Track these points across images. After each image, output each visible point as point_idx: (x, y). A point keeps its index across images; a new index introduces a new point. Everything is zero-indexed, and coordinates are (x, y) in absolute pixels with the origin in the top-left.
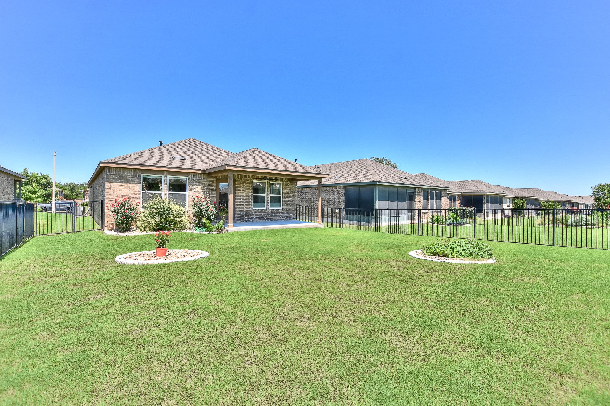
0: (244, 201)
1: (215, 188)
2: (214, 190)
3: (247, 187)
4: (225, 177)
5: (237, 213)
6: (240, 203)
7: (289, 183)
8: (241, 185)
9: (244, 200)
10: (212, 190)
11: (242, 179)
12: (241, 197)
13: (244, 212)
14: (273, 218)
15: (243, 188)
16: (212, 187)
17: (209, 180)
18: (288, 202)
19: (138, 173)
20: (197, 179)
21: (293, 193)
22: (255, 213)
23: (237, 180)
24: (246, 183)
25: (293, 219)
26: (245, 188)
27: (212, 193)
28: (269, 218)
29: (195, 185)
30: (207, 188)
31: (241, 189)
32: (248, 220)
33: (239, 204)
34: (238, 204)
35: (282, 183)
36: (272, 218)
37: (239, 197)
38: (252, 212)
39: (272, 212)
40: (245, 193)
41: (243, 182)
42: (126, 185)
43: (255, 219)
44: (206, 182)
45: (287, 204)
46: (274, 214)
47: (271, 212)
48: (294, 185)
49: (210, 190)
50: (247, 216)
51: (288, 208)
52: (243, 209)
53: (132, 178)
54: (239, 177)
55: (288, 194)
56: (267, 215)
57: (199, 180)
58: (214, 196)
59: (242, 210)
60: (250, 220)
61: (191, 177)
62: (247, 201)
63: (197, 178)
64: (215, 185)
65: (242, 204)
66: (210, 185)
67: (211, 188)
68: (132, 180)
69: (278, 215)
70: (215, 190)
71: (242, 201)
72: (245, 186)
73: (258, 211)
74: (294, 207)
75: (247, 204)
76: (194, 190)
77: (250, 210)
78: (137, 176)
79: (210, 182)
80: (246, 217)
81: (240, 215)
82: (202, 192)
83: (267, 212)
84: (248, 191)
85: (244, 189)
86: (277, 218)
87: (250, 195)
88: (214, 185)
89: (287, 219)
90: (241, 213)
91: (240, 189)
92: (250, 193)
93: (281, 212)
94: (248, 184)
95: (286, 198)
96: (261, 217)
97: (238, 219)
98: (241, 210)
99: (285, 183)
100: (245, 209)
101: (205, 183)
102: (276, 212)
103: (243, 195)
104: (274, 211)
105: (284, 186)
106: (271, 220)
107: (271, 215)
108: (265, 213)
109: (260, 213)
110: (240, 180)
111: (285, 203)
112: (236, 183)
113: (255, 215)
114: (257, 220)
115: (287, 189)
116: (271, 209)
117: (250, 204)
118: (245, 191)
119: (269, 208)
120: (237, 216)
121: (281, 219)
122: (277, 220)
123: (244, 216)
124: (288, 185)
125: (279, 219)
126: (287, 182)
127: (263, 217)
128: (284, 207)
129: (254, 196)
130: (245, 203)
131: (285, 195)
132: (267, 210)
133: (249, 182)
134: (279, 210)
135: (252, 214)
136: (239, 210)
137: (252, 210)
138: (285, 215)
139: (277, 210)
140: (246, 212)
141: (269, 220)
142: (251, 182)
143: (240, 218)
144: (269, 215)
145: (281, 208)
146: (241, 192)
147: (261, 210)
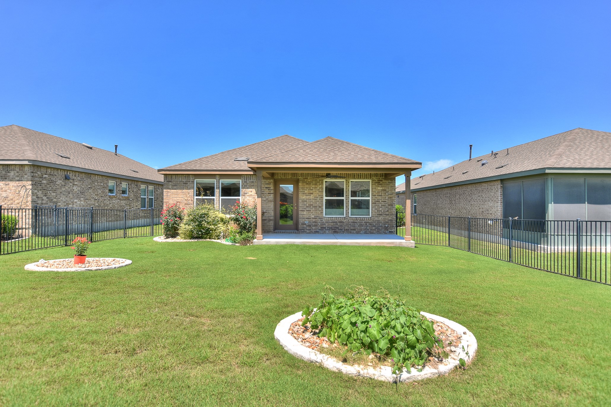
0: (310, 207)
1: (272, 192)
2: (271, 193)
3: (315, 188)
4: (284, 177)
5: (301, 221)
6: (305, 209)
7: (381, 181)
8: (307, 186)
9: (310, 205)
10: (268, 193)
11: (307, 178)
12: (306, 201)
13: (311, 220)
14: (355, 230)
15: (308, 190)
16: (269, 190)
17: (265, 182)
18: (381, 207)
19: (191, 179)
20: (251, 182)
21: (390, 194)
22: (327, 222)
23: (300, 180)
24: (314, 183)
25: (390, 232)
26: (311, 190)
27: (268, 197)
28: (349, 230)
29: (248, 188)
30: (263, 192)
31: (306, 192)
32: (317, 232)
33: (304, 211)
34: (302, 211)
35: (370, 181)
36: (353, 230)
37: (304, 201)
38: (322, 220)
39: (354, 222)
40: (312, 197)
41: (308, 182)
42: (180, 191)
43: (327, 230)
45: (380, 211)
46: (357, 224)
47: (352, 221)
48: (391, 183)
49: (266, 194)
50: (315, 226)
51: (380, 217)
52: (309, 216)
53: (185, 183)
54: (303, 176)
55: (380, 196)
56: (345, 226)
57: (253, 182)
58: (270, 201)
59: (308, 218)
60: (320, 231)
61: (244, 180)
62: (315, 207)
63: (251, 181)
64: (272, 188)
65: (309, 211)
66: (266, 188)
67: (267, 191)
68: (185, 186)
69: (363, 226)
70: (272, 193)
71: (308, 207)
72: (313, 188)
73: (332, 220)
74: (391, 215)
75: (316, 211)
76: (248, 194)
77: (320, 218)
78: (190, 182)
79: (266, 184)
80: (314, 228)
81: (305, 224)
83: (346, 222)
84: (316, 194)
85: (311, 191)
86: (361, 230)
87: (319, 199)
88: (270, 188)
89: (378, 232)
90: (307, 222)
91: (305, 191)
92: (319, 196)
93: (368, 222)
94: (316, 184)
95: (377, 201)
96: (336, 228)
97: (303, 230)
98: (306, 218)
99: (375, 181)
100: (313, 216)
102: (360, 222)
103: (309, 199)
104: (358, 220)
105: (374, 186)
106: (352, 232)
107: (352, 226)
108: (343, 222)
109: (335, 222)
110: (304, 180)
111: (376, 209)
112: (300, 184)
113: (326, 225)
114: (331, 231)
115: (380, 188)
116: (352, 217)
117: (319, 211)
118: (312, 194)
119: (350, 216)
120: (301, 226)
121: (368, 231)
122: (362, 232)
123: (311, 226)
124: (380, 183)
125: (366, 232)
126: (378, 178)
127: (340, 228)
128: (374, 215)
129: (326, 200)
130: (312, 209)
131: (376, 198)
132: (347, 219)
133: (318, 182)
134: (365, 219)
135: (322, 224)
136: (304, 218)
137: (322, 218)
138: (376, 226)
139: (363, 219)
140: (314, 220)
141: (348, 232)
142: (320, 182)
143: (306, 228)
144: (349, 226)
145: (370, 216)
146: (306, 195)
147: (337, 219)
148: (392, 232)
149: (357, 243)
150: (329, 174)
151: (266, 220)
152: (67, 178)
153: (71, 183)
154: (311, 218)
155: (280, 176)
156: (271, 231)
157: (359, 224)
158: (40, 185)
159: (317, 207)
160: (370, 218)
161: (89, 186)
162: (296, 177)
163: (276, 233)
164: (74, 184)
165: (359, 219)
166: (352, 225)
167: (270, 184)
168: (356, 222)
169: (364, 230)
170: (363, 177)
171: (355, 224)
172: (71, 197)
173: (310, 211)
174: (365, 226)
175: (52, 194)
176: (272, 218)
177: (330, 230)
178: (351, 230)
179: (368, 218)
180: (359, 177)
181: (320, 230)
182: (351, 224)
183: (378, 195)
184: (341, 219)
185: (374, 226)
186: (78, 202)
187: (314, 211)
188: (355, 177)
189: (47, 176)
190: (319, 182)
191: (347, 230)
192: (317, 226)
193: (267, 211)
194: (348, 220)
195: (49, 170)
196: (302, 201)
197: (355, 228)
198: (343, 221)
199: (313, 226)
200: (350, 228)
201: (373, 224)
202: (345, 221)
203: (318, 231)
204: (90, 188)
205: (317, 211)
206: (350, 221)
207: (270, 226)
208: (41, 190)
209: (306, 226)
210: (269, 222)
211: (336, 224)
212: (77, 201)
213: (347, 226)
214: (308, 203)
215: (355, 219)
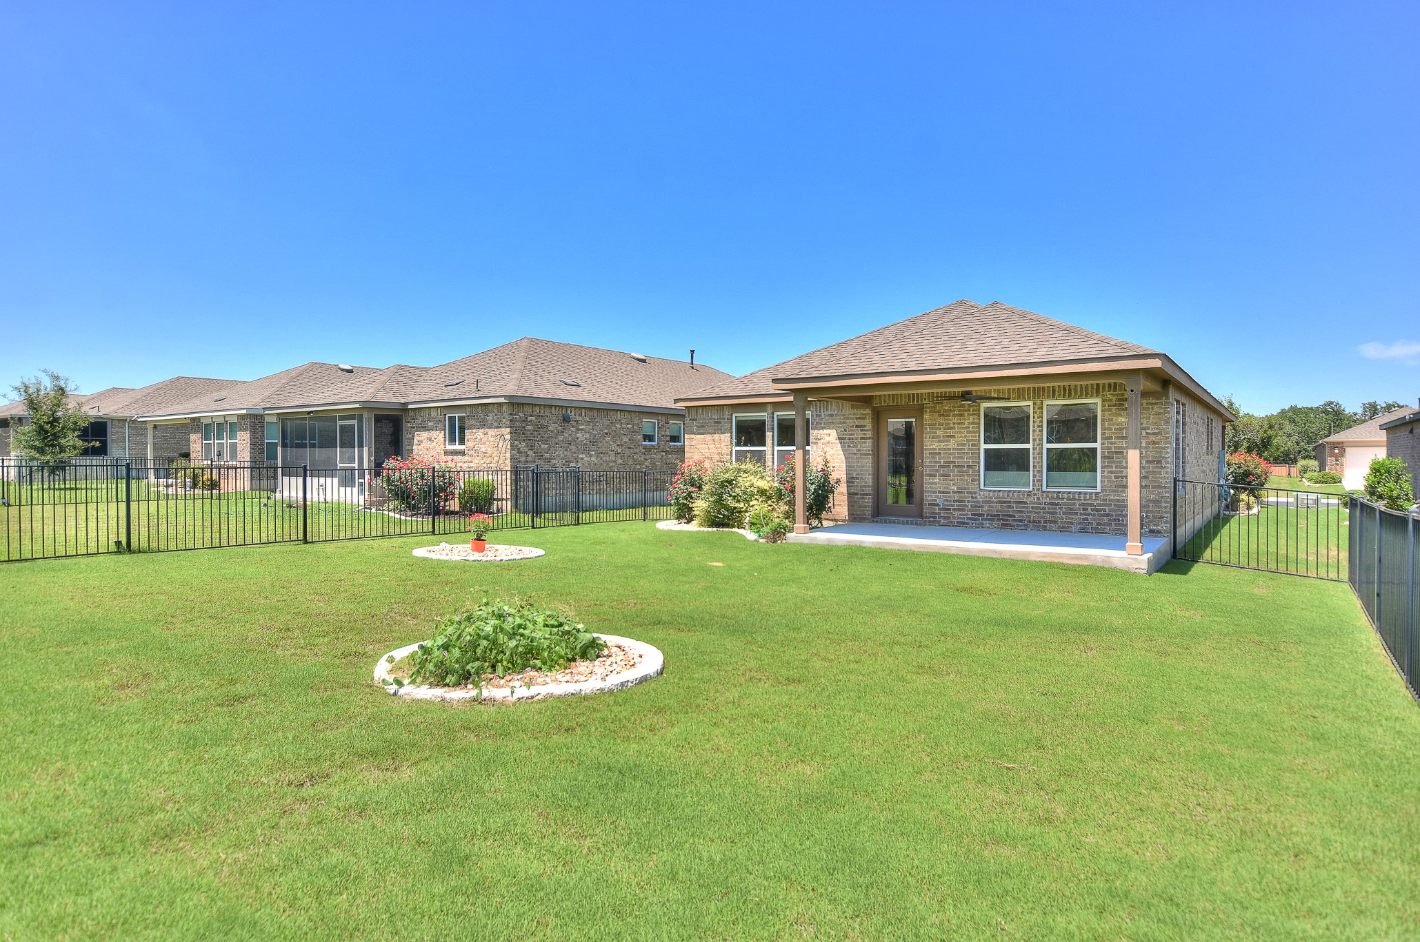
0: (949, 467)
1: (869, 434)
2: (867, 438)
3: (959, 424)
4: (893, 401)
5: (929, 498)
6: (937, 471)
8: (942, 420)
9: (949, 462)
10: (862, 438)
11: (942, 404)
12: (940, 454)
13: (950, 497)
14: (1055, 522)
15: (945, 428)
16: (862, 430)
17: (854, 414)
19: (727, 413)
20: (828, 415)
21: (1153, 434)
22: (987, 502)
23: (926, 408)
24: (957, 413)
25: (1152, 531)
26: (951, 428)
27: (861, 446)
28: (1040, 522)
29: (823, 428)
30: (851, 435)
31: (939, 433)
32: (964, 523)
33: (935, 475)
34: (930, 475)
35: (1099, 401)
36: (1051, 522)
37: (936, 454)
38: (976, 497)
39: (1052, 504)
40: (952, 444)
41: (945, 411)
42: (708, 437)
43: (987, 519)
44: (848, 418)
45: (1122, 477)
46: (1061, 509)
47: (1048, 500)
48: (1156, 404)
49: (857, 439)
50: (959, 510)
51: (1123, 492)
52: (946, 488)
53: (718, 422)
54: (933, 399)
55: (1123, 438)
56: (1031, 512)
57: (832, 415)
58: (865, 454)
59: (943, 492)
60: (970, 522)
61: (817, 411)
62: (958, 467)
63: (829, 413)
64: (869, 426)
65: (945, 475)
66: (857, 426)
67: (859, 434)
68: (717, 428)
69: (1076, 514)
70: (869, 438)
71: (943, 467)
72: (954, 424)
73: (998, 498)
74: (1154, 487)
75: (960, 476)
76: (822, 441)
77: (971, 493)
78: (724, 419)
79: (857, 419)
80: (956, 513)
81: (938, 505)
82: (839, 445)
83: (1032, 503)
84: (961, 437)
85: (951, 432)
86: (1072, 523)
87: (969, 449)
88: (865, 426)
89: (1118, 530)
90: (940, 501)
91: (938, 431)
92: (968, 441)
93: (1091, 505)
94: (961, 415)
95: (1116, 452)
96: (1007, 516)
97: (932, 517)
98: (940, 492)
99: (1111, 400)
100: (955, 488)
101: (845, 423)
102: (1069, 505)
103: (945, 449)
104: (1063, 499)
105: (1107, 413)
106: (1048, 528)
107: (1049, 513)
108: (1025, 503)
109: (1005, 502)
110: (936, 407)
111: (1112, 472)
112: (926, 416)
113: (985, 508)
114: (995, 523)
115: (1123, 420)
116: (1049, 492)
117: (968, 475)
118: (953, 436)
119: (1044, 489)
120: (928, 509)
121: (1090, 526)
122: (1072, 529)
123: (949, 509)
124: (1123, 405)
125: (1084, 528)
126: (1117, 395)
127: (1017, 515)
128: (1107, 486)
129: (986, 450)
130: (954, 471)
131: (1111, 443)
132: (1035, 495)
133: (965, 410)
134: (1082, 496)
135: (976, 506)
136: (935, 492)
137: (975, 493)
138: (1112, 515)
139: (1077, 497)
140: (957, 497)
141: (1038, 527)
142: (972, 409)
143: (940, 514)
144: (1039, 513)
145: (1099, 489)
146: (939, 442)
147: (1011, 495)
148: (1159, 532)
149: (995, 552)
150: (969, 393)
151: (857, 494)
152: (566, 419)
153: (573, 427)
154: (949, 493)
155: (885, 401)
156: (866, 519)
157: (1066, 509)
158: (523, 434)
159: (964, 467)
160: (1097, 493)
161: (606, 431)
162: (918, 401)
163: (877, 522)
164: (578, 429)
165: (1066, 495)
166: (1047, 510)
167: (865, 418)
168: (1058, 504)
169: (1080, 523)
170: (1076, 394)
171: (1056, 509)
172: (574, 450)
173: (949, 475)
174: (1081, 514)
175: (543, 446)
176: (869, 490)
177: (993, 520)
178: (1045, 522)
179: (1091, 493)
180: (1067, 394)
181: (970, 519)
182: (1044, 508)
183: (1117, 438)
184: (1018, 496)
185: (1108, 515)
186: (586, 459)
187: (956, 475)
188: (1057, 395)
189: (533, 418)
190: (969, 410)
191: (1034, 522)
192: (964, 510)
193: (858, 474)
194: (1038, 499)
195: (537, 409)
196: (930, 454)
197: (1055, 518)
198: (1025, 500)
199: (954, 510)
200: (1043, 517)
201: (1105, 510)
202: (1031, 499)
203: (966, 521)
204: (607, 434)
205: (963, 476)
206: (1044, 501)
207: (865, 506)
208: (524, 440)
209: (939, 509)
210: (863, 498)
211: (1009, 507)
212: (584, 456)
213: (1035, 513)
214: (943, 458)
215: (1058, 497)
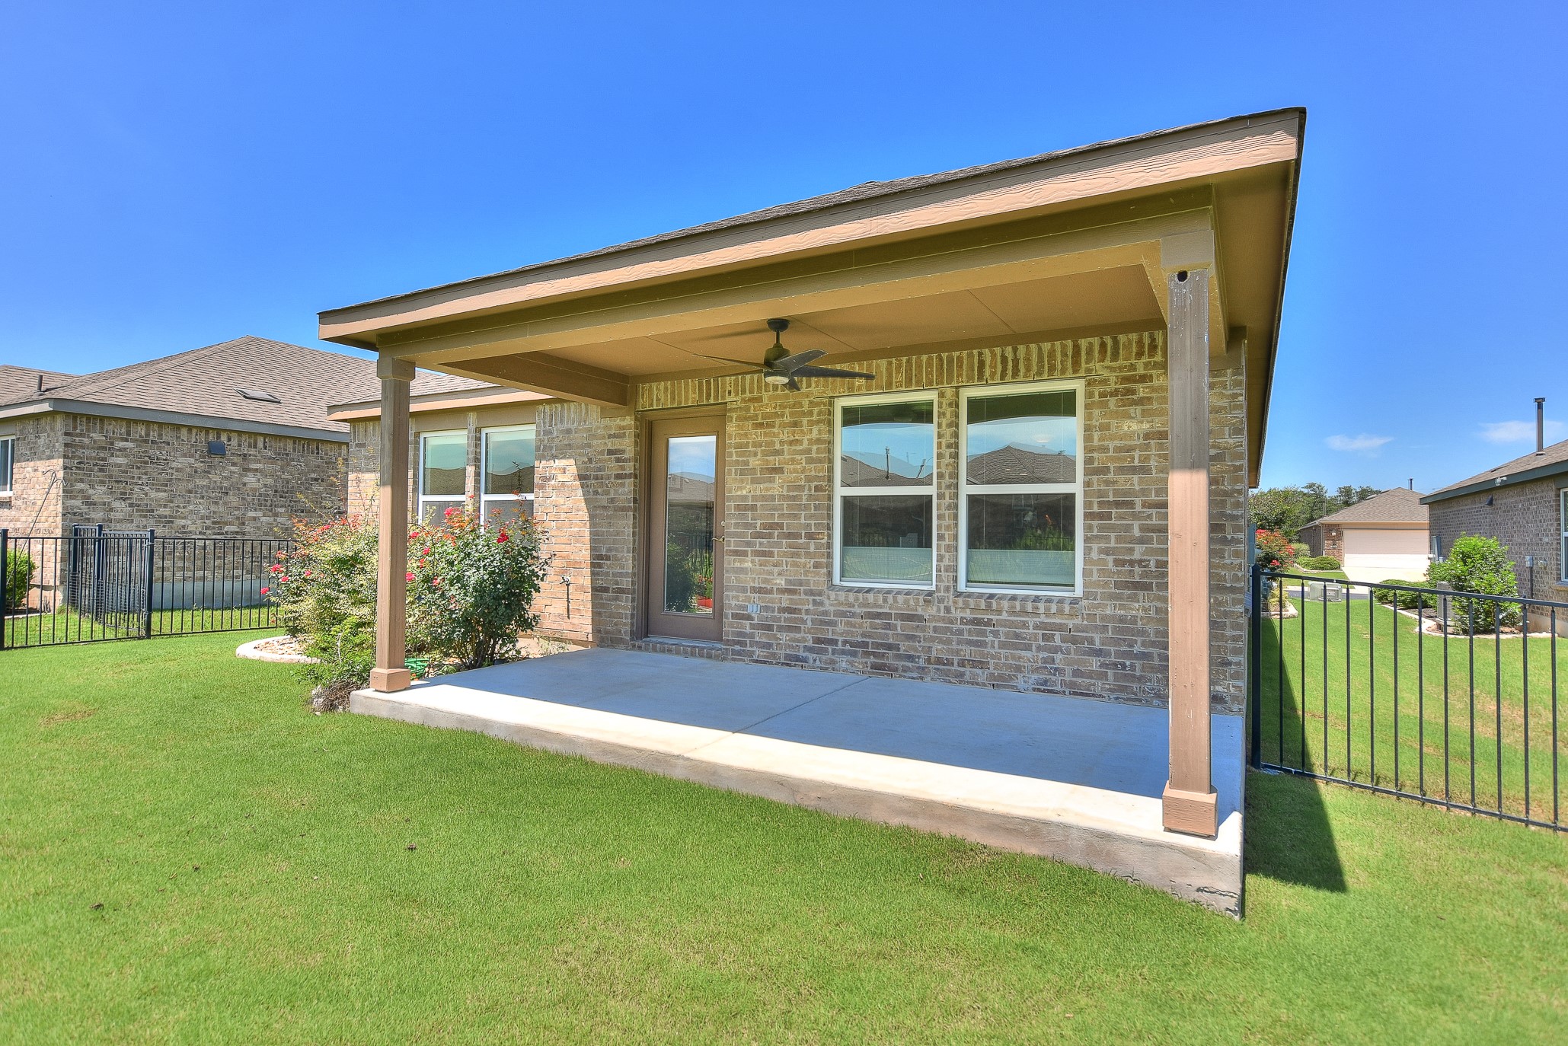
0: (770, 536)
1: (631, 467)
2: (625, 476)
3: (791, 443)
4: (673, 399)
5: (733, 603)
6: (748, 544)
7: (1143, 379)
8: (761, 436)
9: (772, 526)
10: (618, 476)
11: (759, 399)
12: (753, 508)
13: (772, 601)
14: (981, 665)
15: (765, 453)
16: (618, 460)
17: (606, 426)
18: (1141, 541)
19: (410, 431)
20: (563, 432)
22: (843, 614)
23: (731, 410)
24: (787, 419)
26: (777, 453)
27: (616, 492)
28: (950, 663)
29: (554, 457)
30: (599, 469)
31: (754, 462)
32: (798, 659)
33: (744, 554)
35: (1077, 385)
36: (974, 664)
37: (746, 508)
38: (821, 604)
39: (977, 622)
40: (777, 486)
41: (764, 416)
43: (843, 652)
44: (594, 436)
45: (1131, 563)
46: (996, 634)
47: (968, 614)
49: (609, 477)
50: (789, 629)
51: (1134, 598)
52: (766, 581)
54: (744, 391)
55: (1134, 470)
56: (932, 639)
57: (569, 431)
58: (623, 509)
59: (760, 590)
60: (811, 656)
61: (544, 423)
62: (789, 536)
63: (564, 426)
64: (632, 450)
65: (763, 554)
66: (610, 452)
67: (613, 467)
69: (1028, 648)
70: (629, 476)
71: (759, 535)
72: (782, 442)
73: (865, 605)
75: (793, 555)
76: (554, 482)
77: (811, 593)
79: (610, 436)
80: (784, 637)
81: (749, 618)
82: (580, 492)
83: (934, 618)
84: (795, 471)
85: (775, 461)
86: (1019, 669)
87: (810, 498)
88: (623, 451)
89: (1122, 689)
90: (752, 609)
91: (751, 460)
92: (809, 480)
93: (1060, 627)
94: (795, 424)
95: (1117, 504)
96: (883, 645)
97: (739, 643)
98: (754, 590)
99: (1105, 382)
100: (781, 582)
101: (589, 446)
102: (1012, 624)
103: (764, 498)
104: (999, 612)
105: (1096, 412)
106: (967, 678)
107: (970, 643)
108: (920, 618)
109: (878, 615)
110: (748, 409)
111: (1107, 552)
112: (731, 428)
113: (840, 628)
114: (859, 662)
115: (1135, 427)
116: (970, 595)
117: (808, 555)
118: (778, 470)
119: (962, 586)
120: (731, 625)
121: (1058, 678)
122: (1020, 682)
123: (769, 628)
124: (1133, 392)
125: (1045, 682)
126: (1121, 369)
127: (904, 646)
128: (1097, 584)
129: (847, 502)
130: (779, 545)
131: (1107, 483)
132: (941, 601)
133: (804, 414)
134: (1041, 606)
135: (822, 622)
136: (744, 590)
137: (820, 594)
138: (1108, 654)
139: (1029, 607)
140: (786, 600)
141: (947, 673)
142: (816, 410)
143: (752, 636)
144: (949, 642)
145: (1079, 591)
146: (754, 481)
147: (890, 600)
151: (606, 590)
152: (216, 450)
153: (234, 464)
154: (771, 592)
155: (658, 400)
156: (621, 641)
157: (1007, 634)
158: (101, 470)
159: (797, 536)
160: (1074, 601)
161: (313, 476)
162: (716, 397)
163: (640, 648)
164: (247, 470)
165: (1005, 604)
166: (966, 636)
167: (623, 436)
168: (989, 623)
169: (1037, 670)
170: (1028, 369)
171: (983, 633)
172: (234, 504)
173: (770, 554)
174: (1039, 648)
175: (153, 495)
176: (626, 583)
177: (854, 654)
178: (962, 664)
179: (1061, 601)
180: (1010, 372)
181: (810, 650)
182: (960, 632)
183: (1121, 470)
184: (906, 602)
185: (1099, 653)
186: (264, 519)
187: (785, 555)
188: (987, 372)
189: (130, 445)
190: (811, 413)
191: (939, 661)
192: (797, 629)
193: (609, 550)
194: (948, 610)
195: (142, 430)
196: (738, 508)
197: (983, 655)
198: (920, 612)
199: (780, 629)
200: (958, 652)
201: (1091, 641)
202: (932, 611)
203: (801, 653)
204: (316, 480)
205: (798, 555)
206: (959, 614)
207: (620, 616)
208: (102, 483)
209: (752, 627)
210: (617, 599)
211: (888, 626)
212: (260, 514)
213: (941, 641)
214: (761, 517)
215: (989, 606)
